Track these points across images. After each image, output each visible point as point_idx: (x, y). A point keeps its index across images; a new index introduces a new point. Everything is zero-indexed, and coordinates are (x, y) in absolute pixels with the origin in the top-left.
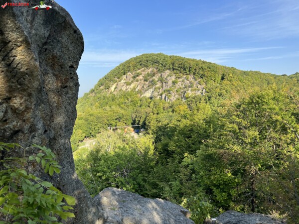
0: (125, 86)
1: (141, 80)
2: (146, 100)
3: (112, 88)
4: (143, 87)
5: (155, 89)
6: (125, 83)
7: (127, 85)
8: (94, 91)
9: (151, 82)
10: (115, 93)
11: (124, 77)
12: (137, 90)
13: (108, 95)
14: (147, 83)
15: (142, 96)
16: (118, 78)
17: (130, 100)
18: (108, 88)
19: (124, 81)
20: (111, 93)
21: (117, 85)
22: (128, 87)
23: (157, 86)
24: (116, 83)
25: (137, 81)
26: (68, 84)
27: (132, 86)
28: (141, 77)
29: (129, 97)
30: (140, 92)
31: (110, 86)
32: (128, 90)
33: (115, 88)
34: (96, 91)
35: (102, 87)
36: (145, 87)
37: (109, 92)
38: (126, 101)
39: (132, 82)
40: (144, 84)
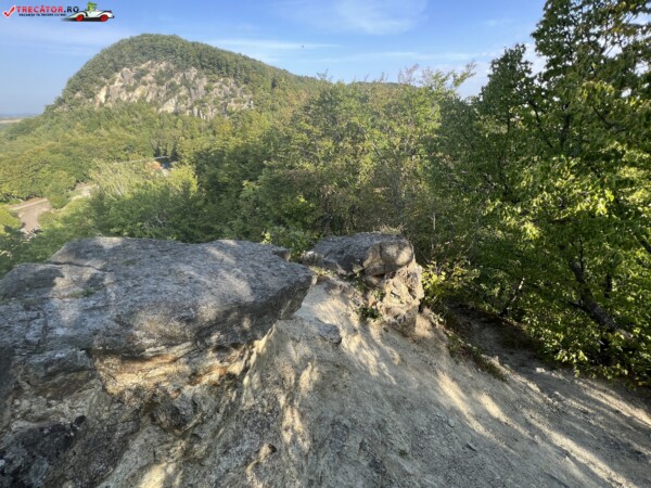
0: (124, 93)
1: (151, 83)
2: (168, 116)
3: (102, 96)
4: (158, 95)
5: (179, 98)
6: (122, 87)
7: (128, 91)
8: (64, 101)
9: (170, 87)
10: (110, 105)
11: (119, 75)
12: (148, 100)
13: (97, 108)
14: (164, 88)
15: (161, 110)
16: (107, 77)
17: (140, 117)
18: (92, 95)
19: (121, 84)
20: (101, 105)
21: (108, 90)
22: (130, 95)
23: (181, 94)
24: (105, 87)
25: (145, 84)
27: (138, 93)
28: (149, 78)
29: (137, 113)
30: (154, 103)
31: (95, 92)
32: (132, 100)
33: (107, 97)
34: (67, 100)
35: (78, 95)
36: (162, 95)
37: (98, 104)
38: (135, 119)
39: (136, 86)
40: (159, 90)
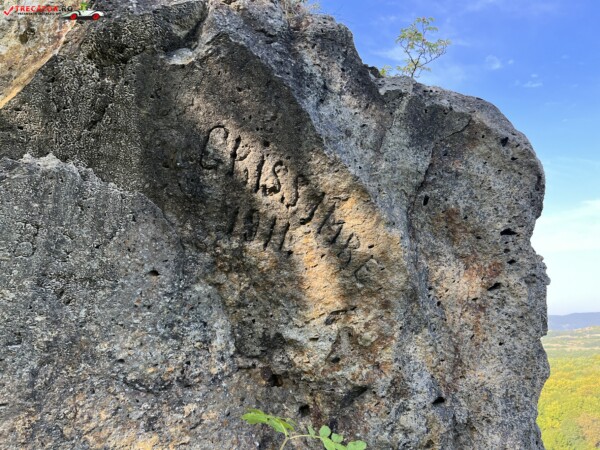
26: (501, 279)
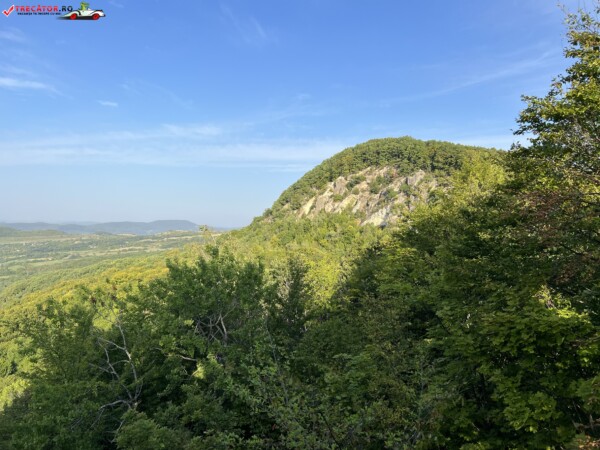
0: (330, 204)
1: (363, 191)
2: (373, 230)
3: (306, 208)
4: (368, 205)
5: (393, 208)
6: (331, 197)
7: (335, 201)
8: (271, 213)
9: (384, 195)
10: (311, 217)
11: (330, 185)
12: (354, 211)
13: (298, 220)
14: (376, 196)
15: (365, 222)
16: (319, 188)
17: (339, 231)
18: (298, 207)
19: (330, 194)
20: (303, 216)
21: (315, 201)
22: (336, 205)
23: (396, 202)
24: (314, 198)
25: (356, 193)
27: (345, 203)
28: (364, 185)
29: (337, 225)
30: (361, 215)
31: (302, 203)
32: (337, 211)
33: (312, 208)
34: (274, 213)
35: (286, 206)
36: (372, 204)
37: (300, 216)
38: (332, 232)
39: (346, 195)
40: (371, 199)
